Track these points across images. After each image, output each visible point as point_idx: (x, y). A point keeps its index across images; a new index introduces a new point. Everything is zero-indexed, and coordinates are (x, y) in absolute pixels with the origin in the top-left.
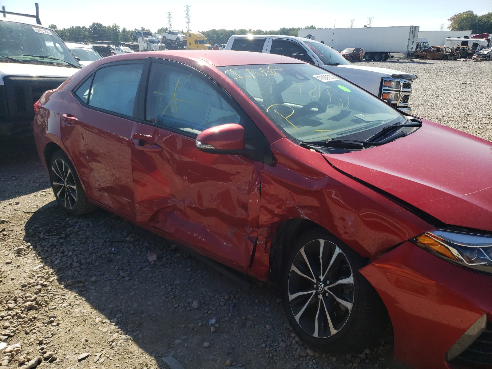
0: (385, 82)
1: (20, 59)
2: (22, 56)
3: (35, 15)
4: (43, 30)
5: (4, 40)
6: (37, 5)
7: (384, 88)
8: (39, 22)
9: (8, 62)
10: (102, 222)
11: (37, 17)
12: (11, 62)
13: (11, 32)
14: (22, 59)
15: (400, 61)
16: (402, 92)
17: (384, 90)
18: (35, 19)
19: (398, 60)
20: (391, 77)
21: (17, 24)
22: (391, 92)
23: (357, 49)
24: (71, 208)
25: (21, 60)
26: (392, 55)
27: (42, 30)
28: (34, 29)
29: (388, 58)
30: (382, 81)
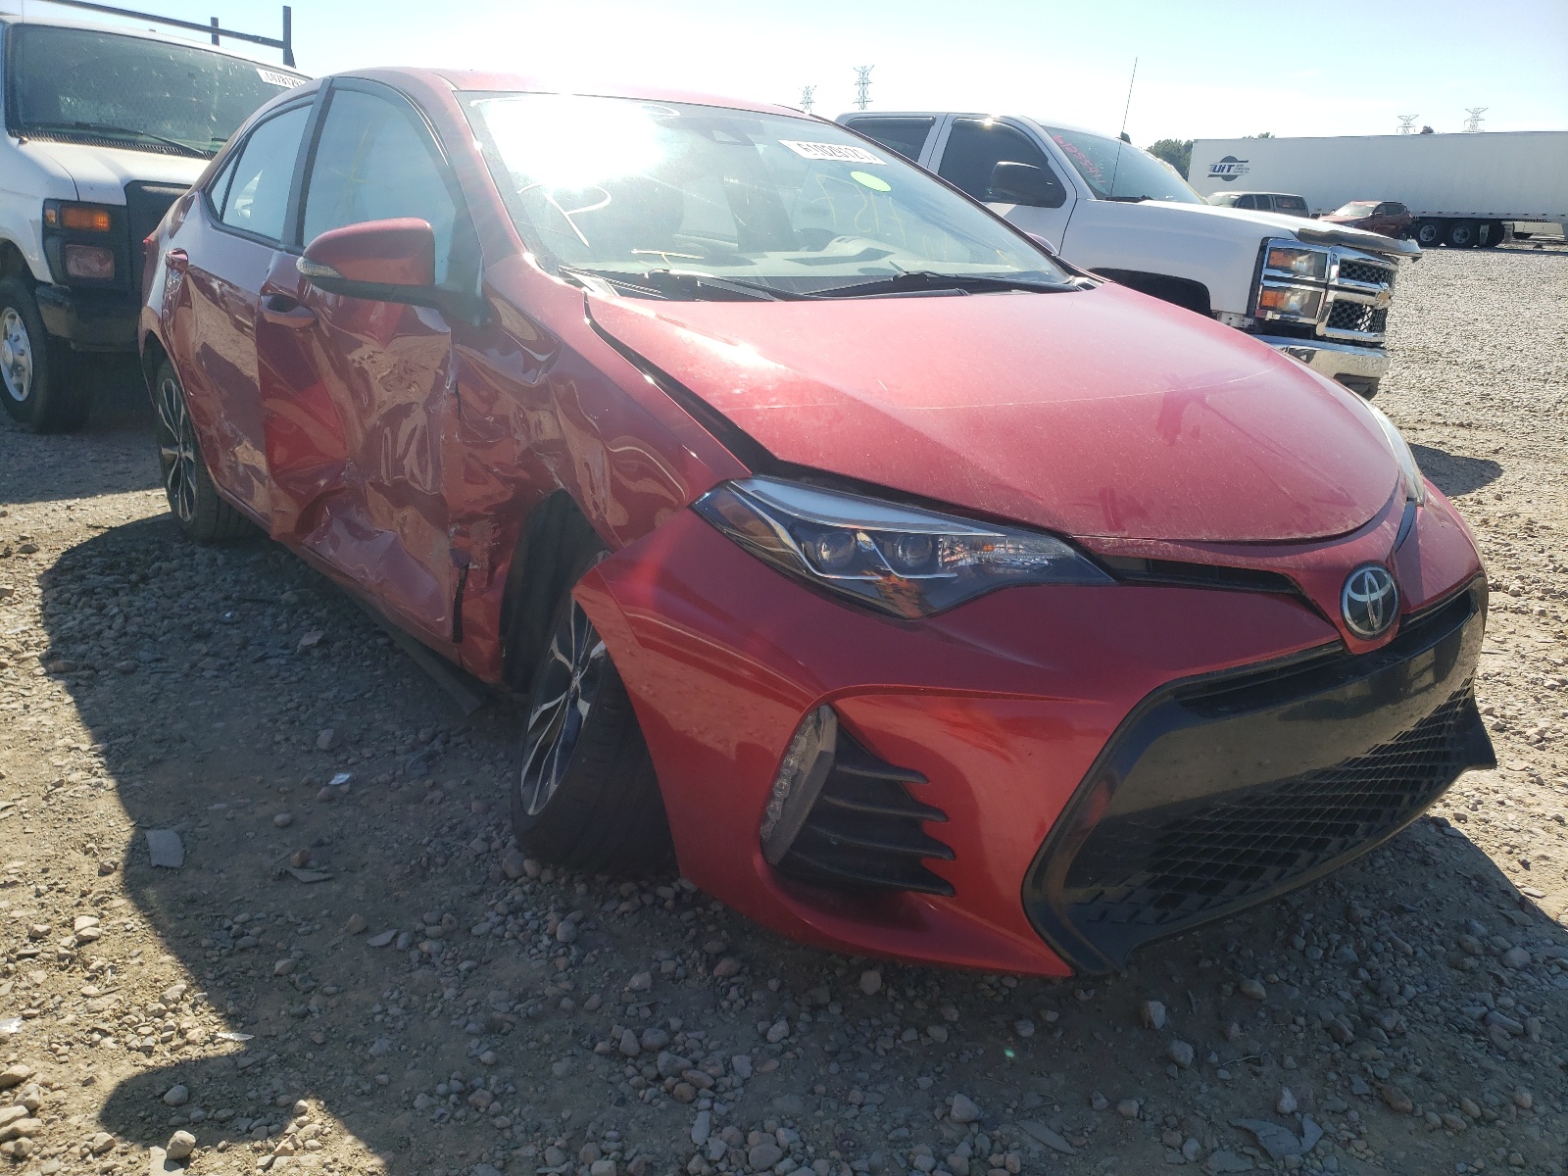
0: (1274, 254)
1: (202, 147)
2: (210, 143)
3: (280, 37)
4: (288, 78)
5: (168, 95)
6: (287, 11)
7: (1266, 272)
8: (289, 59)
9: (162, 152)
10: (253, 558)
11: (285, 44)
12: (170, 153)
13: (191, 75)
14: (207, 148)
15: (1547, 248)
16: (1337, 288)
17: (1267, 278)
18: (280, 52)
19: (1539, 246)
20: (1295, 239)
21: (213, 56)
22: (1293, 286)
23: (1385, 204)
24: (189, 517)
25: (204, 151)
26: (1520, 227)
27: (284, 77)
28: (262, 73)
29: (1503, 237)
30: (1263, 249)
